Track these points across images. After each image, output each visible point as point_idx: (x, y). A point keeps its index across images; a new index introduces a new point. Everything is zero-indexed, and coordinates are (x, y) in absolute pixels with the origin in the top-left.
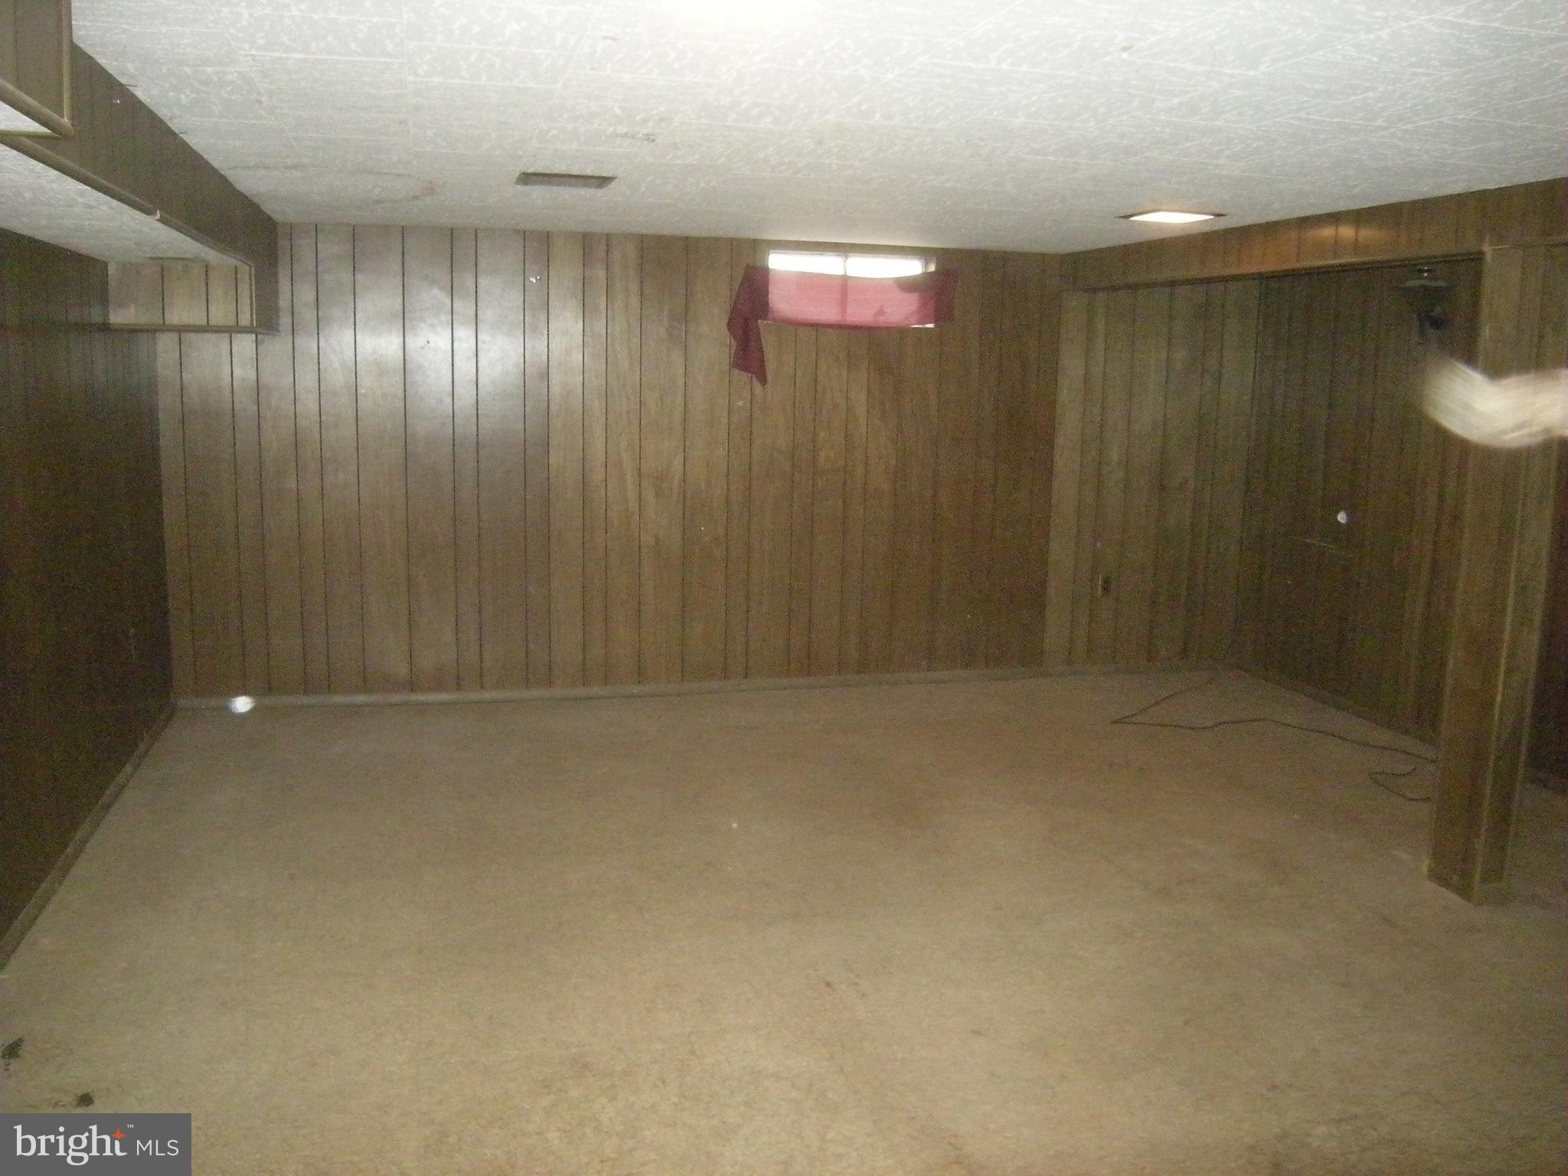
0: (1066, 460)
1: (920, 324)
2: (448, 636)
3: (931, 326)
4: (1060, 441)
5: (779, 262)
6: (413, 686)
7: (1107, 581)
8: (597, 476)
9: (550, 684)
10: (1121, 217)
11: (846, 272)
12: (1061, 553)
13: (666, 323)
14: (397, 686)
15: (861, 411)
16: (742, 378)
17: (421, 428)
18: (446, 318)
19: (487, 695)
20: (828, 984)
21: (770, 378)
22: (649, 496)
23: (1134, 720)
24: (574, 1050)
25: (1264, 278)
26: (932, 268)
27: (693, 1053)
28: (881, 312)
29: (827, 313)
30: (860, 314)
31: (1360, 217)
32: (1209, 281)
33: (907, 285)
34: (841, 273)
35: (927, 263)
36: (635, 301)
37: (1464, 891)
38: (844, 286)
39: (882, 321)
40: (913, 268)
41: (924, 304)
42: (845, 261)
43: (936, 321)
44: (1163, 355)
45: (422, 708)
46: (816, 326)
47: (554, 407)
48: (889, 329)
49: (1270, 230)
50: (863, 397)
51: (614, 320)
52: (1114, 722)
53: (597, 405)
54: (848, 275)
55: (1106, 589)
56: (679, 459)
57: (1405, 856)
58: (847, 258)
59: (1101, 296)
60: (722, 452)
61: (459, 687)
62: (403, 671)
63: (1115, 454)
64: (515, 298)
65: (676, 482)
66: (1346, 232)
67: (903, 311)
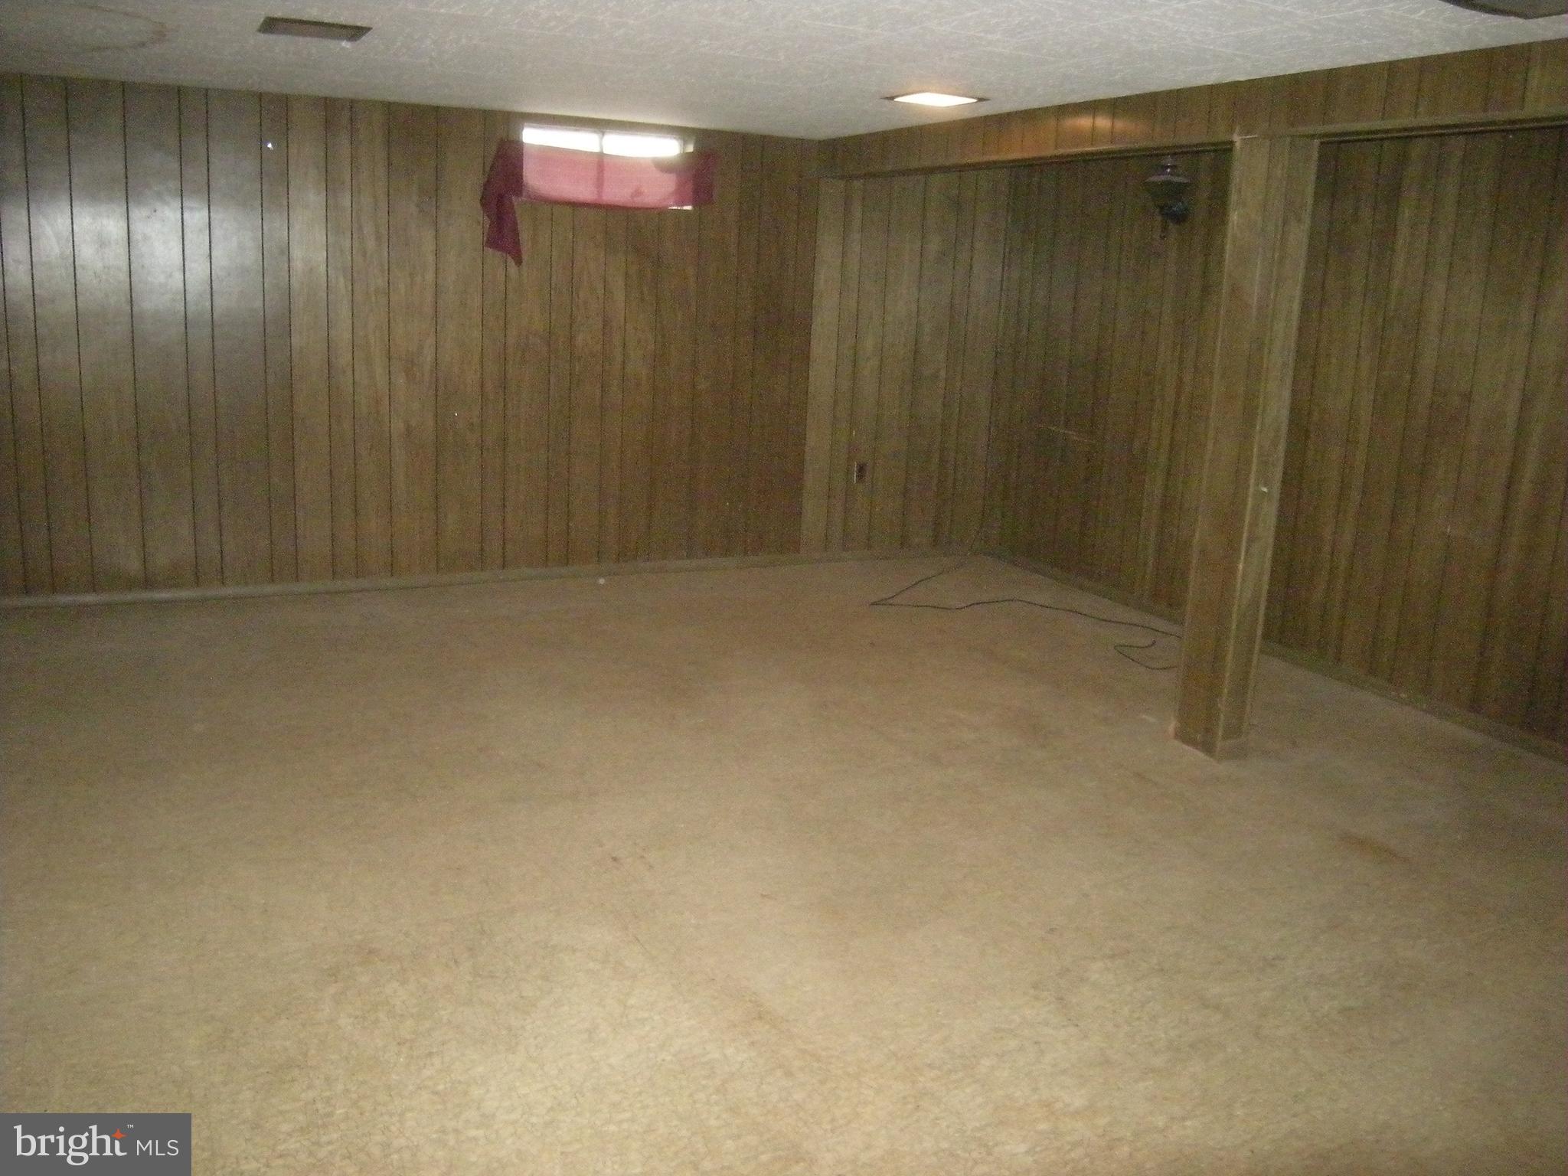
0: (823, 347)
1: (678, 206)
2: (185, 531)
3: (689, 208)
4: (816, 327)
5: (532, 136)
6: (148, 582)
7: (861, 469)
8: (344, 358)
9: (297, 579)
10: (887, 98)
11: (602, 149)
12: (818, 440)
13: (415, 198)
14: (131, 584)
15: (620, 296)
16: (494, 257)
17: (148, 304)
18: (174, 184)
19: (230, 591)
20: (615, 859)
21: (525, 257)
22: (400, 380)
23: (891, 601)
24: (359, 937)
25: (1015, 165)
26: (690, 149)
27: (483, 932)
28: (638, 193)
29: (584, 192)
30: (616, 193)
31: (1115, 106)
32: (961, 168)
33: (664, 167)
34: (597, 150)
35: (685, 143)
36: (381, 171)
37: (1208, 748)
38: (601, 163)
39: (639, 201)
40: (670, 148)
41: (680, 186)
42: (601, 139)
43: (695, 203)
44: (917, 246)
45: (157, 605)
46: (575, 205)
47: (295, 284)
48: (647, 210)
49: (1029, 116)
50: (621, 282)
51: (359, 193)
52: (873, 604)
53: (341, 284)
54: (605, 152)
55: (861, 477)
56: (431, 340)
57: (1151, 719)
58: (603, 134)
59: (857, 184)
60: (476, 334)
61: (197, 583)
62: (134, 566)
63: (869, 343)
64: (250, 165)
65: (427, 368)
66: (1103, 123)
67: (660, 192)
